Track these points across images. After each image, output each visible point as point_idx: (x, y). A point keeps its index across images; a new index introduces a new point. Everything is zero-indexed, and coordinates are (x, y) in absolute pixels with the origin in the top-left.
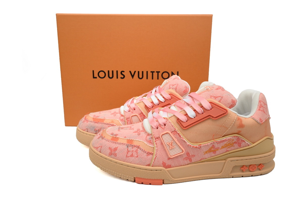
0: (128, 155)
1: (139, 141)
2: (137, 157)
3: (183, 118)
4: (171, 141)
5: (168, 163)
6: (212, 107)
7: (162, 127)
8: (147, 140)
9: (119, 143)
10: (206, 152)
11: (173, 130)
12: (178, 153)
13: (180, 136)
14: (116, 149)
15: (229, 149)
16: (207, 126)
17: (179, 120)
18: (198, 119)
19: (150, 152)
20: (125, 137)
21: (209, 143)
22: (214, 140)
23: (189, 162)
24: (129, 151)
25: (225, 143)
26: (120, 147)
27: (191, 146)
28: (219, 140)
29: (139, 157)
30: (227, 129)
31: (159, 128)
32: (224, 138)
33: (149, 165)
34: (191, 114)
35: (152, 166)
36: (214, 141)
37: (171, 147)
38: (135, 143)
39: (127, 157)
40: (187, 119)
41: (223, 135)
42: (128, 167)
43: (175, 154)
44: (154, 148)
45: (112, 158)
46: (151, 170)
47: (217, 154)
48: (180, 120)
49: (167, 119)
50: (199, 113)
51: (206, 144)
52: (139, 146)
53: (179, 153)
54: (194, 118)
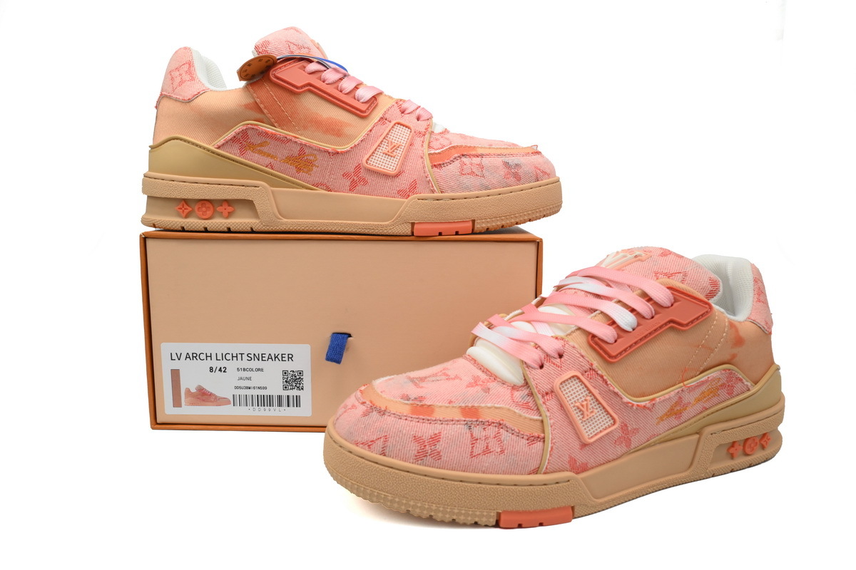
0: (476, 451)
1: (496, 408)
2: (502, 452)
3: (606, 333)
4: (584, 396)
5: (582, 457)
6: (675, 298)
7: (554, 361)
8: (517, 404)
9: (441, 419)
10: (661, 419)
11: (587, 367)
12: (604, 427)
13: (606, 382)
14: (435, 439)
15: (707, 405)
16: (667, 348)
17: (596, 339)
18: (643, 331)
19: (536, 435)
20: (450, 402)
21: (672, 393)
22: (685, 383)
23: (625, 449)
24: (477, 440)
25: (703, 388)
26: (449, 431)
27: (633, 405)
28: (692, 382)
29: (506, 451)
30: (712, 350)
31: (547, 365)
32: (703, 377)
33: (536, 471)
34: (626, 320)
35: (545, 473)
36: (684, 385)
37: (586, 413)
38: (486, 416)
39: (472, 456)
40: (616, 336)
41: (702, 368)
42: (480, 485)
43: (596, 432)
44: (542, 421)
45: (428, 466)
46: (545, 485)
47: (683, 419)
48: (599, 339)
49: (562, 339)
50: (644, 317)
51: (667, 396)
52: (501, 422)
53: (606, 429)
54: (634, 330)
